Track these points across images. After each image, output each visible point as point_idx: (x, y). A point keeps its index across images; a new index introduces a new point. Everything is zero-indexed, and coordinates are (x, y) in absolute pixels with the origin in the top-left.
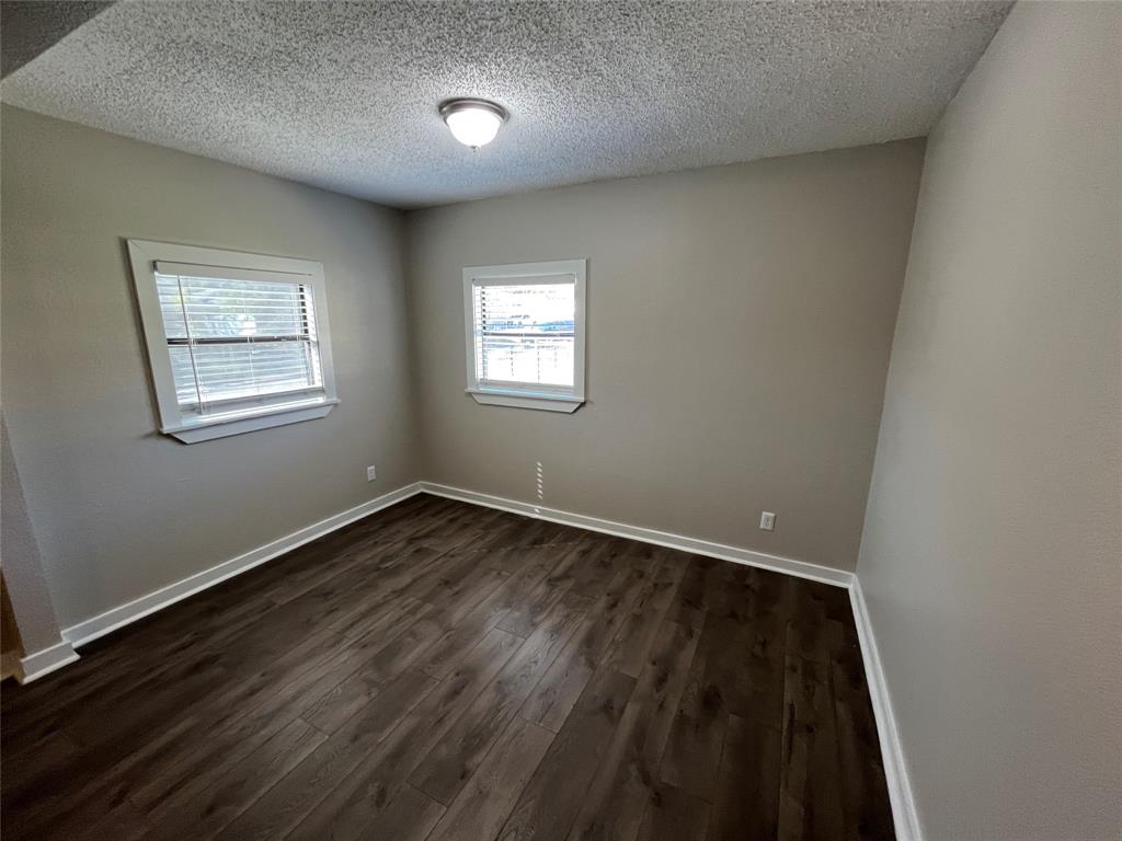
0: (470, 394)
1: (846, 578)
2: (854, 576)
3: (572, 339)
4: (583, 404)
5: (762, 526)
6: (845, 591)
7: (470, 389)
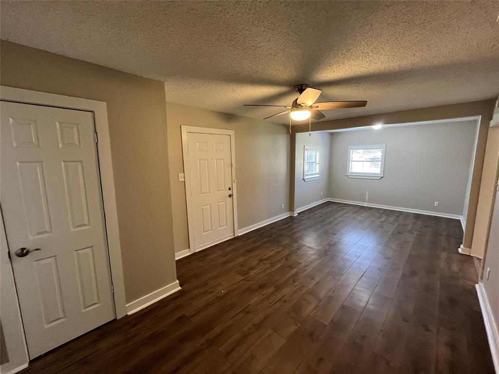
0: (347, 176)
1: (460, 217)
2: (462, 216)
3: (380, 162)
4: (382, 177)
5: (435, 205)
6: (459, 220)
7: (347, 174)
